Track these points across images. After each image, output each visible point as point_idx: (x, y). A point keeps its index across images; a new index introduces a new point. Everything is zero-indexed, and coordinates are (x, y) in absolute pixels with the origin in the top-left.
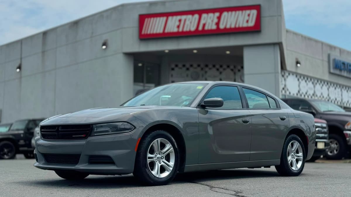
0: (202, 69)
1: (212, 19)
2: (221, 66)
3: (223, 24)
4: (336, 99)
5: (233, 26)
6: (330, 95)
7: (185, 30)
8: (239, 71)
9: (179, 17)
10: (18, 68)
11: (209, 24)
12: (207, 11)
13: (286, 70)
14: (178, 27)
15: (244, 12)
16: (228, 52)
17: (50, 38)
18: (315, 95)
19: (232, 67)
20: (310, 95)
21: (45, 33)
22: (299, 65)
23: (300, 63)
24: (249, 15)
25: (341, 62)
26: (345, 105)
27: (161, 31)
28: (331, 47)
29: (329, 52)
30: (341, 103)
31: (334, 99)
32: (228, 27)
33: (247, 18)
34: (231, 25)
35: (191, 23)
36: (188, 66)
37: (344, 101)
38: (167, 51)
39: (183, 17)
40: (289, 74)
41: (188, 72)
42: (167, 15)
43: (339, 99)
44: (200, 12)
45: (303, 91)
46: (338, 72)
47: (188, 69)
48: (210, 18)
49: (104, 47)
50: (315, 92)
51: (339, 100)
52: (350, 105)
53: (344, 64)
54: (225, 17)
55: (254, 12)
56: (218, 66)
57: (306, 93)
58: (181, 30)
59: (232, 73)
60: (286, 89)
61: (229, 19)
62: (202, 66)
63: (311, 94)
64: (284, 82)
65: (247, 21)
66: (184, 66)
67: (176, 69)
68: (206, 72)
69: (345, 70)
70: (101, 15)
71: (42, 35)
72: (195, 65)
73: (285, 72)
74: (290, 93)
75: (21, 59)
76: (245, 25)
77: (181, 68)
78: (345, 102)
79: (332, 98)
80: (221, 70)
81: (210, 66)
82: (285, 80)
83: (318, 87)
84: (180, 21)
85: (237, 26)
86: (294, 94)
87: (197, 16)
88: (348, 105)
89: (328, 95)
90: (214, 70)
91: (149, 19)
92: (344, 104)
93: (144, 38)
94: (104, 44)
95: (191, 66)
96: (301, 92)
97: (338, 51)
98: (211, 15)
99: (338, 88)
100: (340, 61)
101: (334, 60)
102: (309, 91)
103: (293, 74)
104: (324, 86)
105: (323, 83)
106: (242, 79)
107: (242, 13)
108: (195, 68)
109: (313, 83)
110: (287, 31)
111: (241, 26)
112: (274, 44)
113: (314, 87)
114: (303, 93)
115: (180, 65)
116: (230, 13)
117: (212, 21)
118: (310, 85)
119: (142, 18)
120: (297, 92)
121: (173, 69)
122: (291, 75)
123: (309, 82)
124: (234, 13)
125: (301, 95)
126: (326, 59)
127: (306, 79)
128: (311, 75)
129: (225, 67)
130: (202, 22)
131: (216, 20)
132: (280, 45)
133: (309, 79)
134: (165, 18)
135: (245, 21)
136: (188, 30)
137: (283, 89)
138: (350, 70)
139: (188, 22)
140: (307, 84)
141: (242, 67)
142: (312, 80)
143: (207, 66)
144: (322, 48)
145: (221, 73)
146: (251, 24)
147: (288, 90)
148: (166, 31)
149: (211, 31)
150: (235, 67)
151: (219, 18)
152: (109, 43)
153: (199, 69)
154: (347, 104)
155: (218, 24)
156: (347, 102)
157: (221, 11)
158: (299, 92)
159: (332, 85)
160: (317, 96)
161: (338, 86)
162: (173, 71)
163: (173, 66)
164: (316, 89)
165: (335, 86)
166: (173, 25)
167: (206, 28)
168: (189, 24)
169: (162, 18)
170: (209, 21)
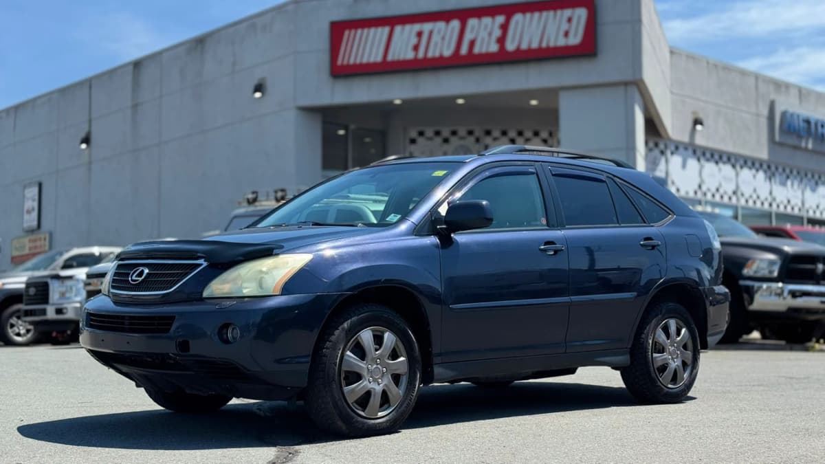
0: (478, 140)
1: (489, 30)
2: (520, 134)
3: (513, 41)
4: (789, 202)
5: (535, 45)
6: (775, 193)
7: (430, 55)
9: (417, 27)
10: (82, 142)
11: (483, 39)
12: (479, 12)
13: (670, 139)
14: (416, 48)
15: (559, 12)
16: (534, 102)
17: (148, 73)
18: (739, 194)
19: (544, 135)
20: (725, 193)
21: (137, 65)
22: (699, 127)
23: (701, 123)
24: (570, 20)
25: (801, 119)
26: (811, 214)
27: (379, 59)
28: (780, 86)
29: (772, 97)
30: (800, 210)
31: (786, 202)
32: (524, 46)
33: (565, 26)
34: (530, 43)
35: (443, 38)
36: (446, 133)
37: (807, 206)
38: (398, 102)
39: (427, 27)
40: (677, 148)
41: (446, 147)
42: (391, 22)
43: (796, 201)
44: (464, 15)
45: (710, 185)
47: (446, 141)
48: (486, 27)
49: (258, 95)
50: (737, 187)
51: (796, 205)
52: (821, 213)
53: (808, 122)
54: (518, 23)
55: (581, 13)
56: (512, 134)
57: (718, 190)
58: (421, 55)
60: (668, 181)
61: (526, 28)
62: (478, 133)
63: (730, 192)
64: (663, 167)
65: (566, 34)
66: (438, 133)
67: (421, 140)
68: (486, 147)
69: (809, 136)
70: (251, 23)
71: (131, 67)
72: (462, 132)
73: (667, 142)
74: (678, 190)
75: (90, 121)
76: (562, 42)
77: (430, 139)
78: (811, 207)
79: (778, 200)
80: (520, 140)
81: (496, 133)
82: (667, 161)
83: (746, 173)
84: (420, 34)
85: (544, 45)
86: (687, 193)
87: (455, 24)
88: (818, 215)
89: (771, 193)
91: (353, 31)
92: (808, 211)
94: (259, 88)
95: (454, 133)
96: (704, 188)
97: (794, 92)
98: (487, 20)
99: (795, 177)
100: (798, 116)
101: (785, 114)
102: (723, 184)
103: (686, 149)
104: (761, 172)
105: (757, 166)
107: (555, 15)
108: (462, 138)
109: (734, 166)
111: (552, 44)
112: (626, 84)
113: (737, 175)
114: (709, 190)
116: (528, 15)
117: (490, 34)
118: (728, 169)
119: (338, 30)
120: (696, 187)
121: (413, 141)
122: (681, 149)
123: (725, 164)
124: (537, 15)
125: (705, 194)
126: (765, 112)
127: (716, 158)
128: (729, 147)
129: (528, 134)
130: (468, 37)
131: (497, 33)
132: (637, 85)
133: (725, 159)
134: (387, 29)
135: (562, 33)
136: (437, 54)
138: (823, 135)
139: (436, 38)
140: (720, 170)
142: (733, 161)
143: (488, 133)
144: (757, 88)
146: (575, 39)
147: (673, 183)
148: (390, 58)
150: (551, 134)
151: (505, 27)
152: (269, 86)
153: (471, 139)
154: (814, 212)
155: (501, 41)
156: (814, 207)
157: (509, 10)
158: (700, 187)
159: (780, 170)
160: (742, 195)
161: (795, 172)
162: (413, 148)
163: (414, 134)
164: (740, 179)
165: (788, 171)
166: (403, 44)
167: (476, 50)
168: (440, 41)
169: (380, 29)
170: (483, 35)
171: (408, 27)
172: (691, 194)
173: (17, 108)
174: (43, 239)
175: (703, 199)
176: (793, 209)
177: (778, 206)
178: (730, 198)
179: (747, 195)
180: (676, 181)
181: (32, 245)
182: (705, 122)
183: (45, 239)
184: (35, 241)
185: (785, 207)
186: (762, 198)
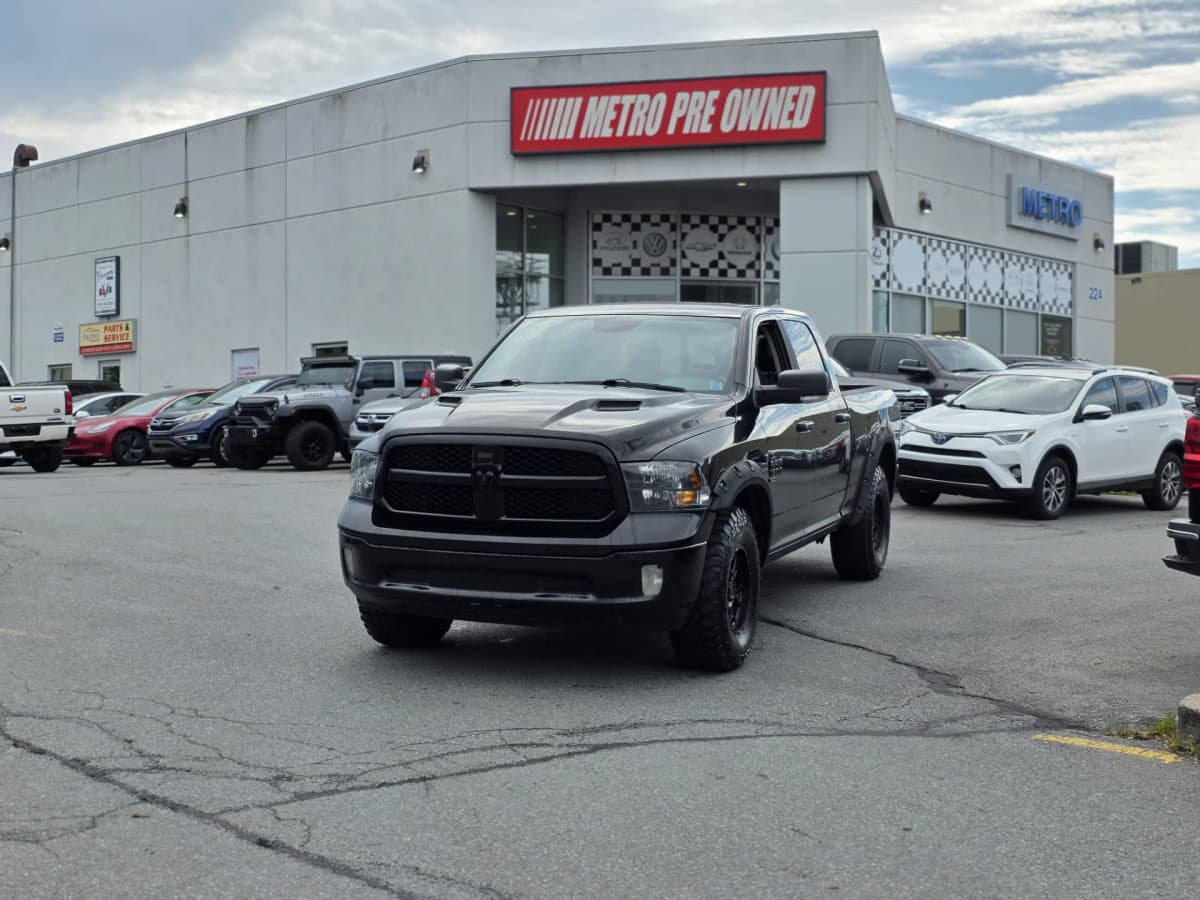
0: (673, 228)
1: (701, 106)
2: (723, 220)
3: (729, 120)
4: (1022, 297)
5: (754, 127)
6: (1005, 289)
7: (631, 133)
8: (770, 231)
9: (615, 99)
10: (177, 212)
11: (694, 117)
12: (690, 85)
13: (893, 226)
14: (614, 124)
15: (783, 89)
16: (741, 184)
17: (267, 129)
18: (967, 289)
19: (751, 222)
20: (953, 288)
21: (251, 118)
22: (927, 211)
23: (929, 207)
24: (795, 99)
25: (1041, 196)
26: (1047, 311)
28: (1017, 156)
29: (1009, 170)
30: (1035, 306)
31: (1019, 297)
32: (742, 127)
33: (790, 106)
34: (749, 124)
35: (647, 114)
36: (636, 219)
37: (1042, 301)
39: (627, 100)
40: (900, 236)
41: (636, 235)
42: (586, 91)
43: (1030, 296)
45: (936, 278)
46: (1030, 223)
47: (636, 227)
48: (698, 102)
49: (419, 170)
51: (1031, 300)
53: (1048, 200)
54: (734, 99)
55: (810, 91)
56: (714, 221)
57: (944, 285)
58: (620, 133)
59: (750, 238)
60: (890, 276)
61: (744, 107)
62: (673, 220)
63: (957, 288)
64: (884, 259)
65: (791, 115)
66: (626, 218)
67: (606, 226)
68: (684, 236)
69: (1050, 217)
70: (409, 80)
71: (243, 122)
72: (655, 218)
73: (891, 230)
74: (900, 286)
75: (187, 184)
76: (785, 124)
77: (617, 225)
78: (1047, 303)
79: (1011, 295)
80: (723, 229)
81: (695, 220)
82: (889, 252)
83: (976, 265)
84: (619, 108)
85: (765, 127)
86: (910, 288)
87: (662, 97)
88: (1054, 312)
89: (1003, 288)
90: (705, 228)
91: (539, 101)
92: (1043, 308)
93: (525, 151)
94: (419, 163)
95: (646, 218)
96: (929, 283)
97: (1034, 164)
98: (699, 95)
99: (1031, 267)
100: (1038, 194)
101: (1023, 189)
102: (950, 277)
103: (910, 236)
104: (993, 261)
105: (989, 254)
106: (777, 253)
107: (779, 93)
108: (654, 225)
109: (962, 256)
110: (899, 119)
111: (774, 127)
112: (857, 176)
113: (966, 266)
114: (934, 285)
115: (617, 218)
116: (747, 91)
117: (702, 112)
118: (956, 261)
119: (521, 98)
120: (920, 282)
121: (597, 227)
122: (905, 237)
123: (953, 253)
124: (757, 91)
125: (930, 291)
126: (1001, 189)
127: (944, 245)
128: (958, 234)
129: (733, 221)
130: (676, 114)
131: (710, 110)
132: (872, 177)
133: (953, 247)
134: (579, 100)
135: (786, 114)
136: (639, 133)
137: (884, 276)
139: (638, 113)
140: (947, 260)
141: (777, 222)
142: (962, 249)
143: (686, 219)
144: (992, 160)
145: (722, 238)
146: (801, 122)
147: (895, 278)
148: (582, 135)
149: (699, 135)
150: (758, 222)
151: (719, 104)
152: (432, 160)
153: (666, 226)
154: (1051, 308)
155: (715, 120)
156: (1051, 302)
157: (725, 84)
158: (924, 281)
159: (1015, 259)
160: (971, 290)
161: (1031, 262)
162: (597, 233)
163: (598, 219)
164: (969, 271)
165: (1023, 260)
166: (599, 119)
167: (686, 130)
168: (643, 118)
169: (571, 100)
170: (694, 112)
171: (604, 99)
172: (915, 292)
173: (81, 158)
174: (124, 326)
175: (927, 296)
176: (1026, 305)
177: (1010, 303)
178: (957, 295)
179: (976, 291)
180: (898, 276)
181: (108, 333)
182: (933, 205)
183: (127, 328)
184: (113, 329)
185: (1018, 304)
186: (993, 293)
